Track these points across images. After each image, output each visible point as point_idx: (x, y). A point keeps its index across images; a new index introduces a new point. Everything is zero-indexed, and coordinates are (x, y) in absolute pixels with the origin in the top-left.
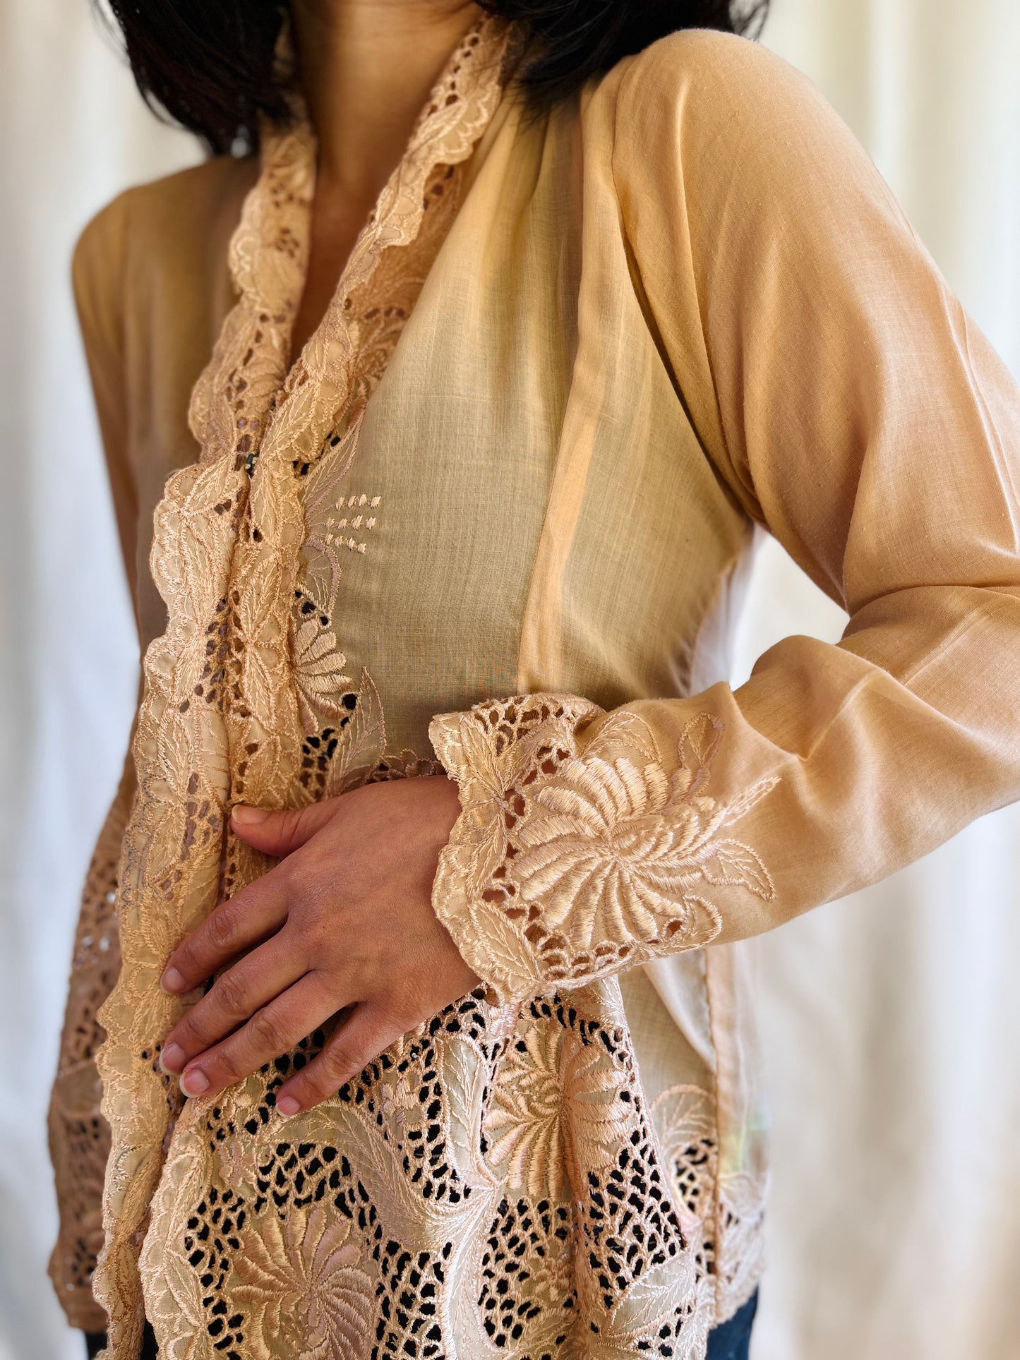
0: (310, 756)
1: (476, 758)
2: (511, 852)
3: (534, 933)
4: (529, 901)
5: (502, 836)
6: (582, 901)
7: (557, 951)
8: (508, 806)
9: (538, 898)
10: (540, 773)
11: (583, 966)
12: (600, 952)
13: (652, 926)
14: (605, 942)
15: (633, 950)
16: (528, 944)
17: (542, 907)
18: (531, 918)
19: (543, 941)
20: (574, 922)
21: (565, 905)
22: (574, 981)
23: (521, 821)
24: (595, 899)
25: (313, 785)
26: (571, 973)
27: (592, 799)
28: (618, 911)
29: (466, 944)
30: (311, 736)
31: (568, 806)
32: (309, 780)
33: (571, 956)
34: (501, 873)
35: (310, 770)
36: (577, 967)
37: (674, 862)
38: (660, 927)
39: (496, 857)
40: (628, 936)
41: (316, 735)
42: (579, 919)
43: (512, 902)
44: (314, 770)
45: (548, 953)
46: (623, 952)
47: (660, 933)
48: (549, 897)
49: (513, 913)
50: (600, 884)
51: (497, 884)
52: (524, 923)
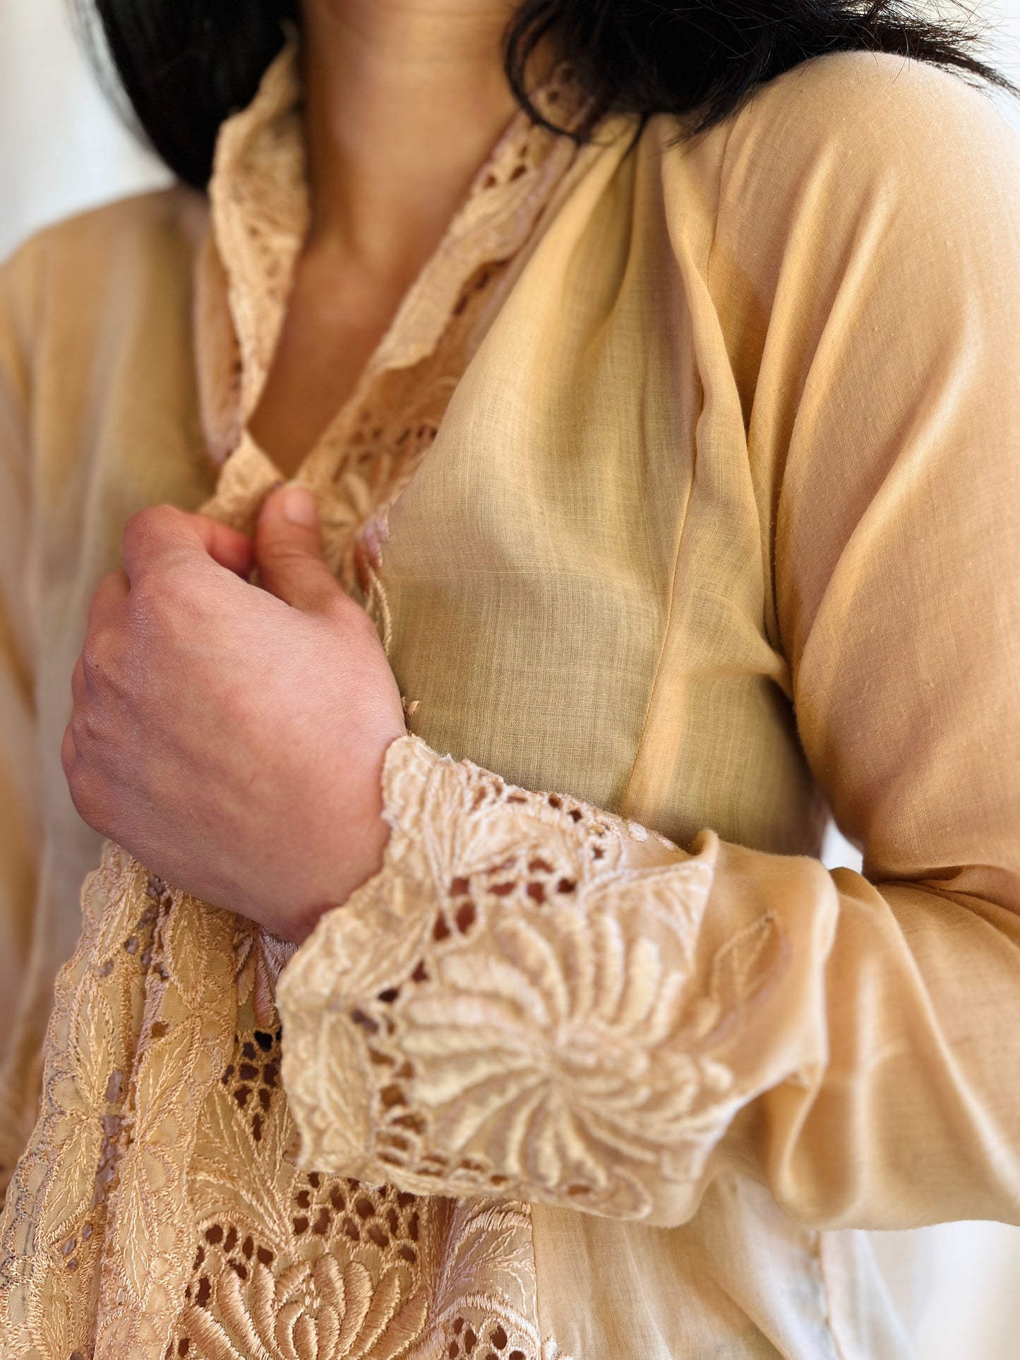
0: (254, 1063)
1: (438, 805)
2: (419, 975)
3: (392, 1097)
4: (405, 1053)
5: (417, 944)
6: (476, 1094)
7: (409, 1135)
8: (449, 906)
9: (421, 1056)
10: (521, 892)
11: (435, 1167)
12: (466, 1164)
13: (553, 1173)
14: (477, 1156)
15: (511, 1184)
16: (376, 1104)
17: (420, 1069)
18: (398, 1075)
19: (397, 1111)
20: (451, 1111)
21: (451, 1085)
22: (414, 1178)
23: (457, 940)
24: (496, 1102)
25: (253, 1105)
26: (415, 1168)
27: (569, 971)
28: (517, 1134)
29: (296, 1056)
30: (263, 1031)
31: (531, 960)
32: (248, 1097)
33: (426, 1148)
34: (389, 996)
35: (251, 1084)
36: (427, 1164)
37: (630, 1125)
38: (562, 1181)
39: (396, 966)
40: (513, 1165)
41: (268, 1031)
42: (462, 1112)
43: (382, 1042)
44: (256, 1085)
45: (398, 1130)
46: (497, 1179)
47: (559, 1185)
48: (435, 1063)
49: (379, 1059)
50: (513, 1091)
51: (376, 1009)
52: (384, 1077)
